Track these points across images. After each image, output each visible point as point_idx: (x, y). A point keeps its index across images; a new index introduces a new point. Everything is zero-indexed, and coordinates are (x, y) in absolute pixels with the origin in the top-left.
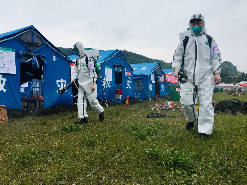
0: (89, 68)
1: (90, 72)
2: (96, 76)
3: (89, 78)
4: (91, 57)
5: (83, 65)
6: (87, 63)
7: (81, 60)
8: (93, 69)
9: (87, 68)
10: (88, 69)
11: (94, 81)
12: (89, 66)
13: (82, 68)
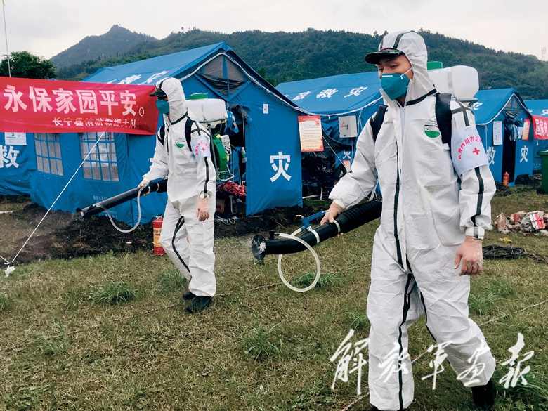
0: (195, 153)
1: (197, 163)
2: (213, 177)
3: (195, 180)
4: (203, 120)
5: (180, 146)
6: (188, 139)
7: (174, 131)
8: (206, 158)
9: (188, 153)
10: (193, 155)
11: (205, 191)
12: (193, 148)
13: (174, 154)
